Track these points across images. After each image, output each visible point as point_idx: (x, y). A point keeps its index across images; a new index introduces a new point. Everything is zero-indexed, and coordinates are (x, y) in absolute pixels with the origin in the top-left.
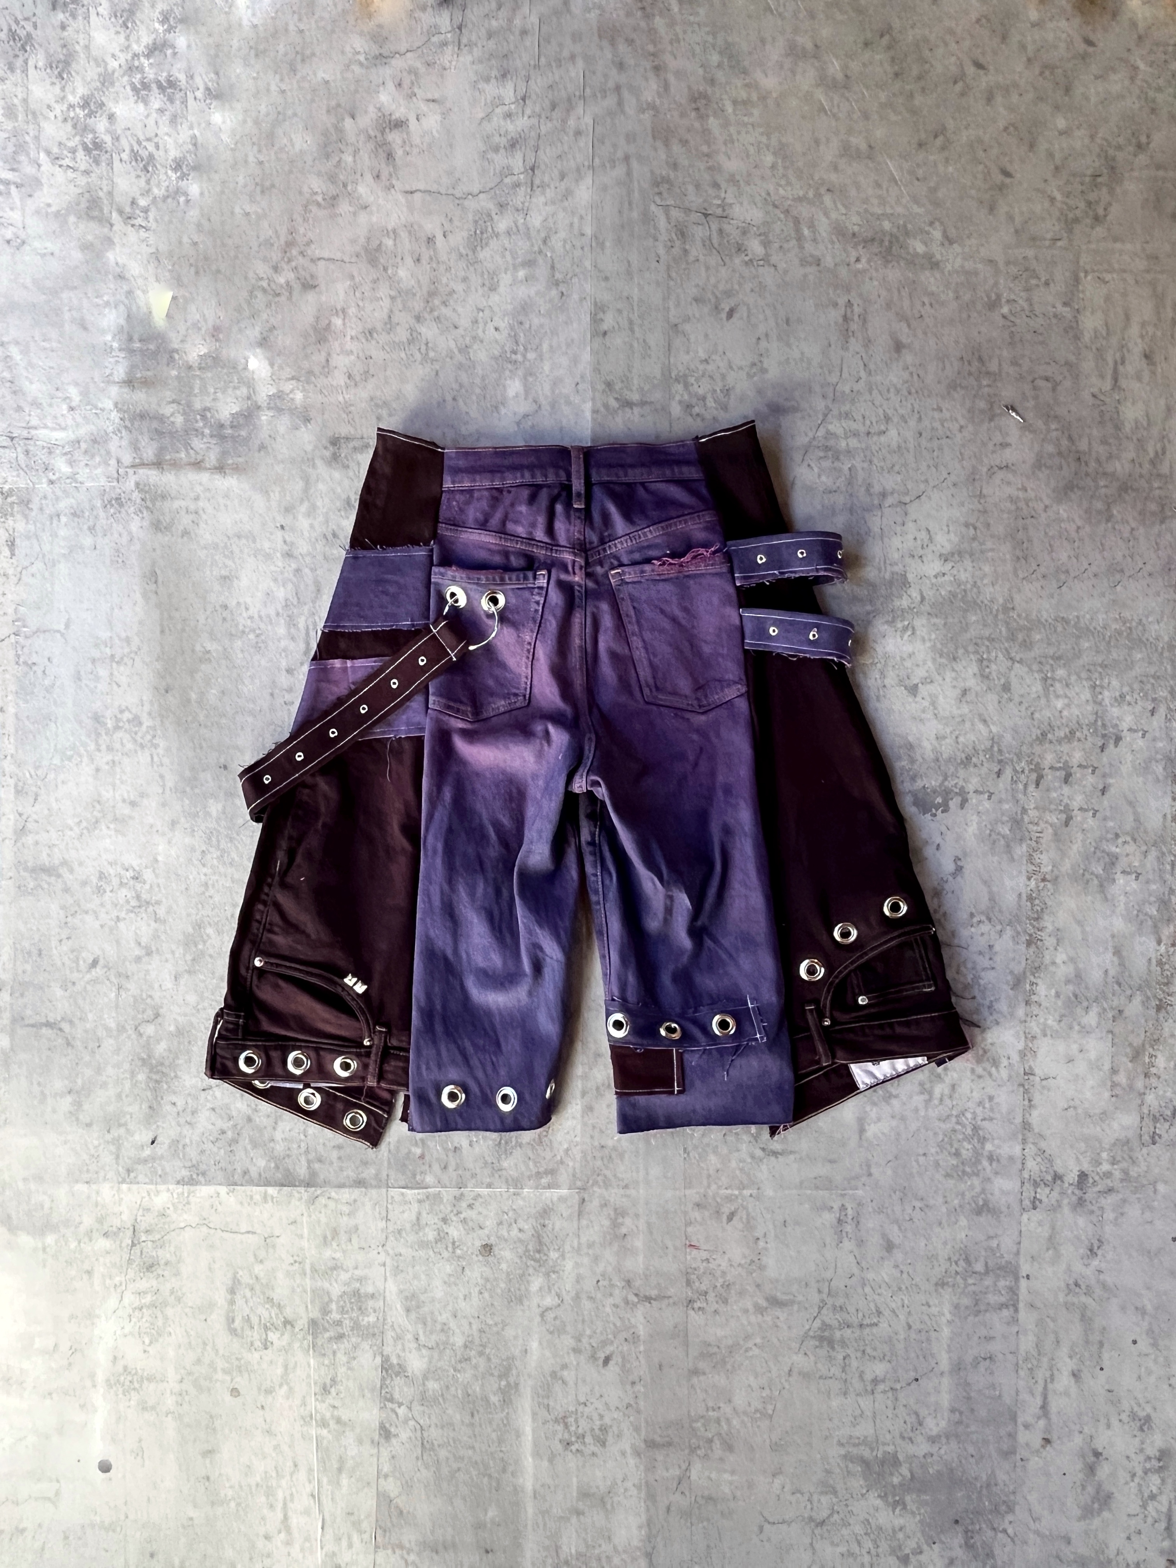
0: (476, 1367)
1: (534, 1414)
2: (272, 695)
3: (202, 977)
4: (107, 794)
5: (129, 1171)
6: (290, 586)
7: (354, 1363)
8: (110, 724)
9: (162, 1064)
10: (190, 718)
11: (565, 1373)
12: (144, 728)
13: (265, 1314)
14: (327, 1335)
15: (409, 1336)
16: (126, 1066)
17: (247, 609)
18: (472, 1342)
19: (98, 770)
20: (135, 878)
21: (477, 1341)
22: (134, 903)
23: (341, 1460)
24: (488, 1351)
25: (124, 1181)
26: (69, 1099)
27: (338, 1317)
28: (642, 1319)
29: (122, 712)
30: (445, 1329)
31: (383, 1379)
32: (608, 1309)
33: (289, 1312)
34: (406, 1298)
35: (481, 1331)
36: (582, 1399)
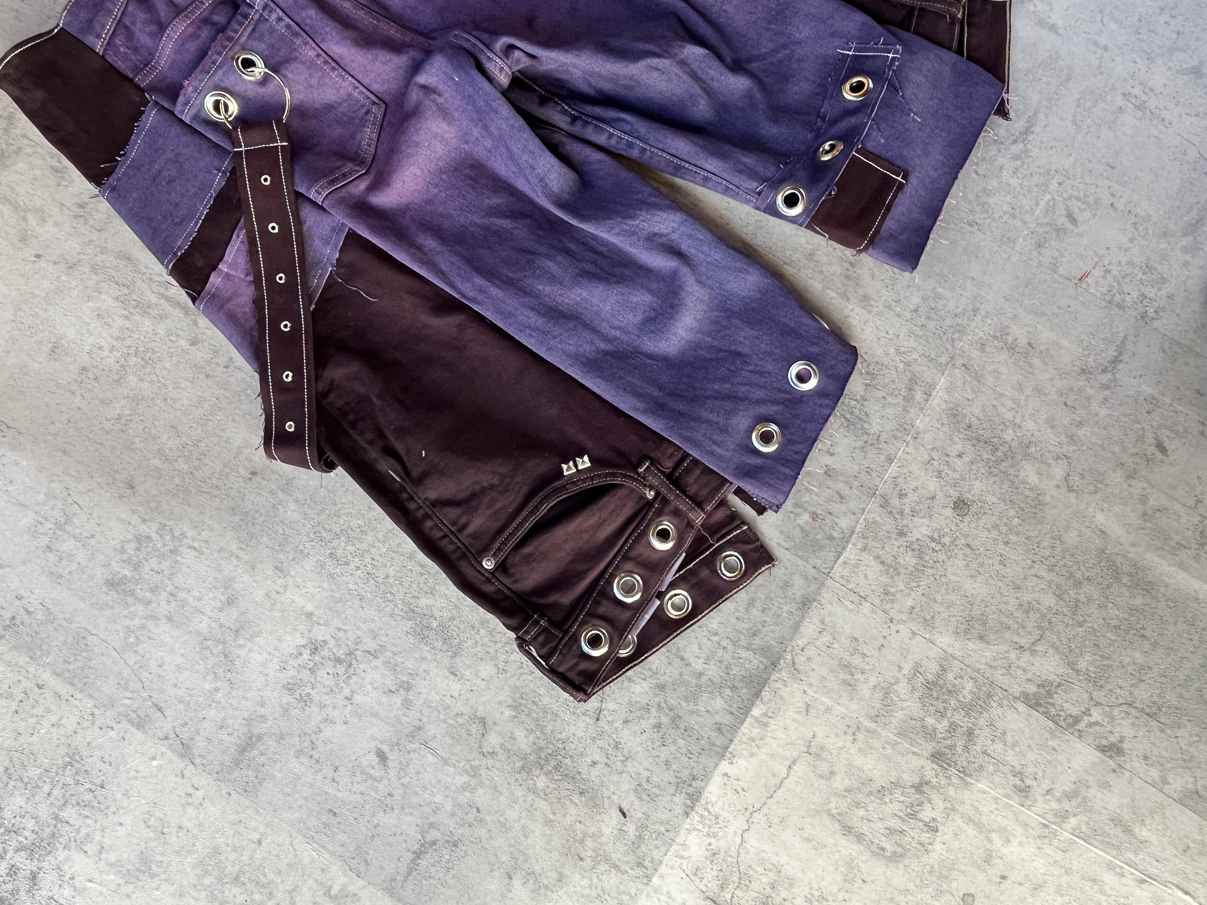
0: (1090, 599)
1: (1182, 566)
2: (208, 376)
3: (470, 643)
4: (202, 624)
5: (640, 864)
6: (105, 286)
7: (1009, 739)
8: (127, 572)
9: (541, 749)
10: (177, 481)
11: (1152, 502)
12: (154, 536)
13: (896, 806)
14: (959, 749)
15: (1013, 655)
16: (519, 793)
17: (101, 348)
18: (1059, 587)
19: (170, 619)
20: (315, 650)
21: (1061, 580)
22: (341, 669)
23: (1117, 821)
24: (1079, 575)
25: (649, 878)
26: (517, 883)
27: (945, 722)
28: (1134, 382)
29: (123, 551)
30: (1027, 609)
31: (1046, 714)
32: (1103, 412)
33: (910, 779)
34: (967, 631)
35: (1051, 569)
36: (1191, 502)
